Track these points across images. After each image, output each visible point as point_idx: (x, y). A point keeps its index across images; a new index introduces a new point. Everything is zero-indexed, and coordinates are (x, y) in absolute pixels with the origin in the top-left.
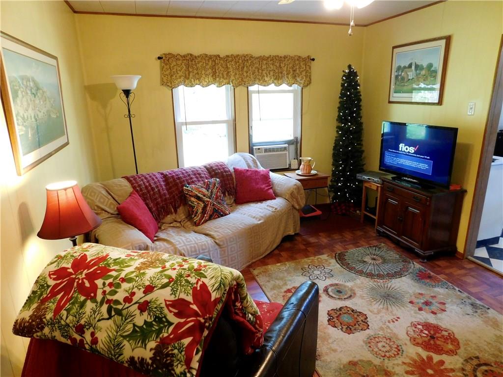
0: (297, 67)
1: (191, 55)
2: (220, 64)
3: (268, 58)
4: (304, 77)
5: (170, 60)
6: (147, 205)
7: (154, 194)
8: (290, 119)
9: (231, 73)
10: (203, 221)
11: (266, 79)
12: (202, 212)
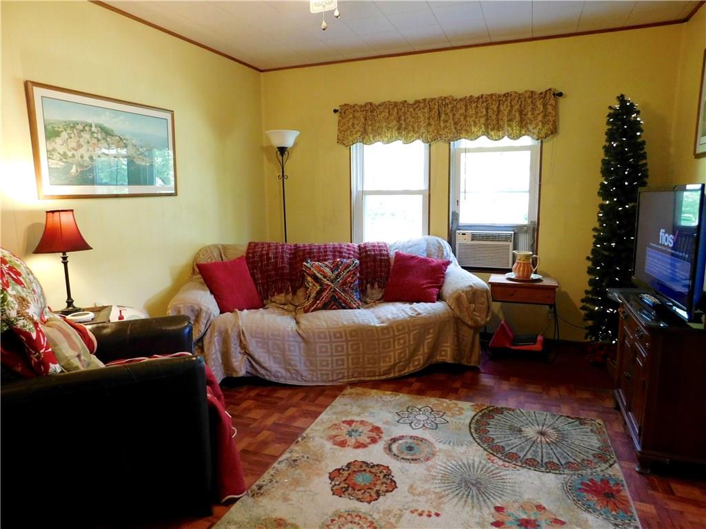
0: (529, 109)
1: (371, 104)
2: (409, 113)
3: (478, 98)
4: (540, 124)
5: (347, 113)
6: (253, 275)
7: (268, 265)
8: (525, 192)
9: (421, 124)
10: (313, 308)
11: (473, 130)
12: (315, 297)
